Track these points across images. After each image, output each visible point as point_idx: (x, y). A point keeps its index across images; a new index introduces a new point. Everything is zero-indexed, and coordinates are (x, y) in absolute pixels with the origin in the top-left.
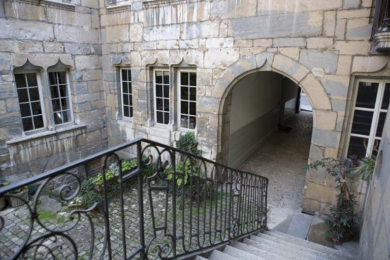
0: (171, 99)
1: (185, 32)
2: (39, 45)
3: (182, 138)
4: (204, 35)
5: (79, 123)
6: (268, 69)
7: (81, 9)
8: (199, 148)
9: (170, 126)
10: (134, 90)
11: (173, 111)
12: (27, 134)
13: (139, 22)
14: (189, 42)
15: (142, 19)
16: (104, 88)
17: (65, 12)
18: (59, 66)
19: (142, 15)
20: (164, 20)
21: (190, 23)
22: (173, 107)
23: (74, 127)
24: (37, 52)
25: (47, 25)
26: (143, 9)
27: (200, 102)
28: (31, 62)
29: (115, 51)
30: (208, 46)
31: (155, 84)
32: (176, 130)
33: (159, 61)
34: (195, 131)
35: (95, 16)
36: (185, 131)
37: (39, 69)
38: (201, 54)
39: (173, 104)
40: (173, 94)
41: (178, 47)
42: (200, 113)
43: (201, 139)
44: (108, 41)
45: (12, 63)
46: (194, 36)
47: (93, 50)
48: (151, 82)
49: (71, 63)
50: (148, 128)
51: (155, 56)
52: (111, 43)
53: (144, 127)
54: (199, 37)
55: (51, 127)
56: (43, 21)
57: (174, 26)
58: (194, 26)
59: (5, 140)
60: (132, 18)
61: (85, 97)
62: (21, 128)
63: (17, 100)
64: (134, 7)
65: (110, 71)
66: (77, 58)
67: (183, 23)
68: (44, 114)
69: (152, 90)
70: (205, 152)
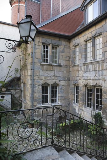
0: (92, 98)
1: (97, 73)
2: (50, 77)
3: (96, 114)
4: (104, 75)
5: (60, 103)
7: (64, 66)
8: (103, 120)
9: (91, 109)
10: (79, 94)
11: (93, 103)
12: (42, 105)
13: (82, 70)
14: (98, 77)
15: (83, 69)
16: (70, 92)
17: (59, 67)
18: (55, 84)
19: (83, 68)
20: (90, 69)
21: (99, 71)
22: (93, 101)
23: (57, 104)
24: (49, 80)
25: (53, 71)
26: (83, 66)
27: (103, 100)
28: (47, 82)
29: (74, 79)
30: (105, 79)
31: (87, 92)
32: (94, 110)
33: (88, 84)
34: (101, 112)
35: (68, 68)
36: (97, 111)
37: (49, 85)
38: (103, 82)
39: (93, 100)
40: (93, 96)
41: (94, 79)
42: (103, 105)
43: (103, 115)
44: (72, 76)
45: (41, 83)
46: (101, 75)
47: (67, 79)
48: (86, 91)
49: (59, 83)
50: (83, 109)
51: (87, 82)
52: (73, 77)
53: (82, 108)
55: (50, 103)
56: (52, 70)
57: (94, 71)
58: (101, 71)
59: (36, 106)
60: (80, 69)
61: (63, 95)
62: (41, 103)
63: (41, 93)
64: (80, 65)
65: (72, 86)
66: (61, 81)
67: (97, 70)
68: (48, 99)
69: (86, 94)
70: (105, 122)
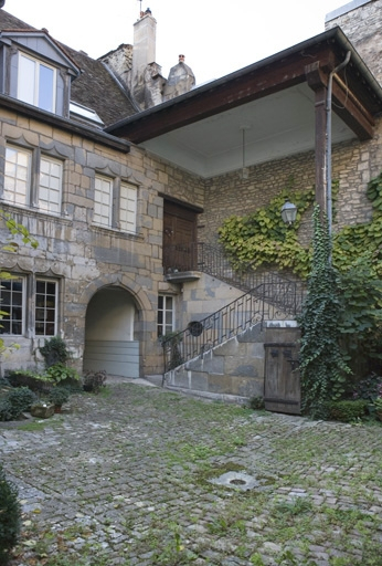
1: (52, 245)
4: (72, 252)
6: (118, 284)
11: (34, 318)
14: (56, 255)
20: (28, 229)
21: (57, 240)
27: (68, 308)
30: (75, 262)
33: (20, 267)
38: (69, 268)
39: (34, 310)
41: (44, 257)
42: (68, 317)
46: (62, 251)
51: (15, 261)
54: (67, 253)
57: (41, 238)
58: (62, 243)
67: (50, 238)
